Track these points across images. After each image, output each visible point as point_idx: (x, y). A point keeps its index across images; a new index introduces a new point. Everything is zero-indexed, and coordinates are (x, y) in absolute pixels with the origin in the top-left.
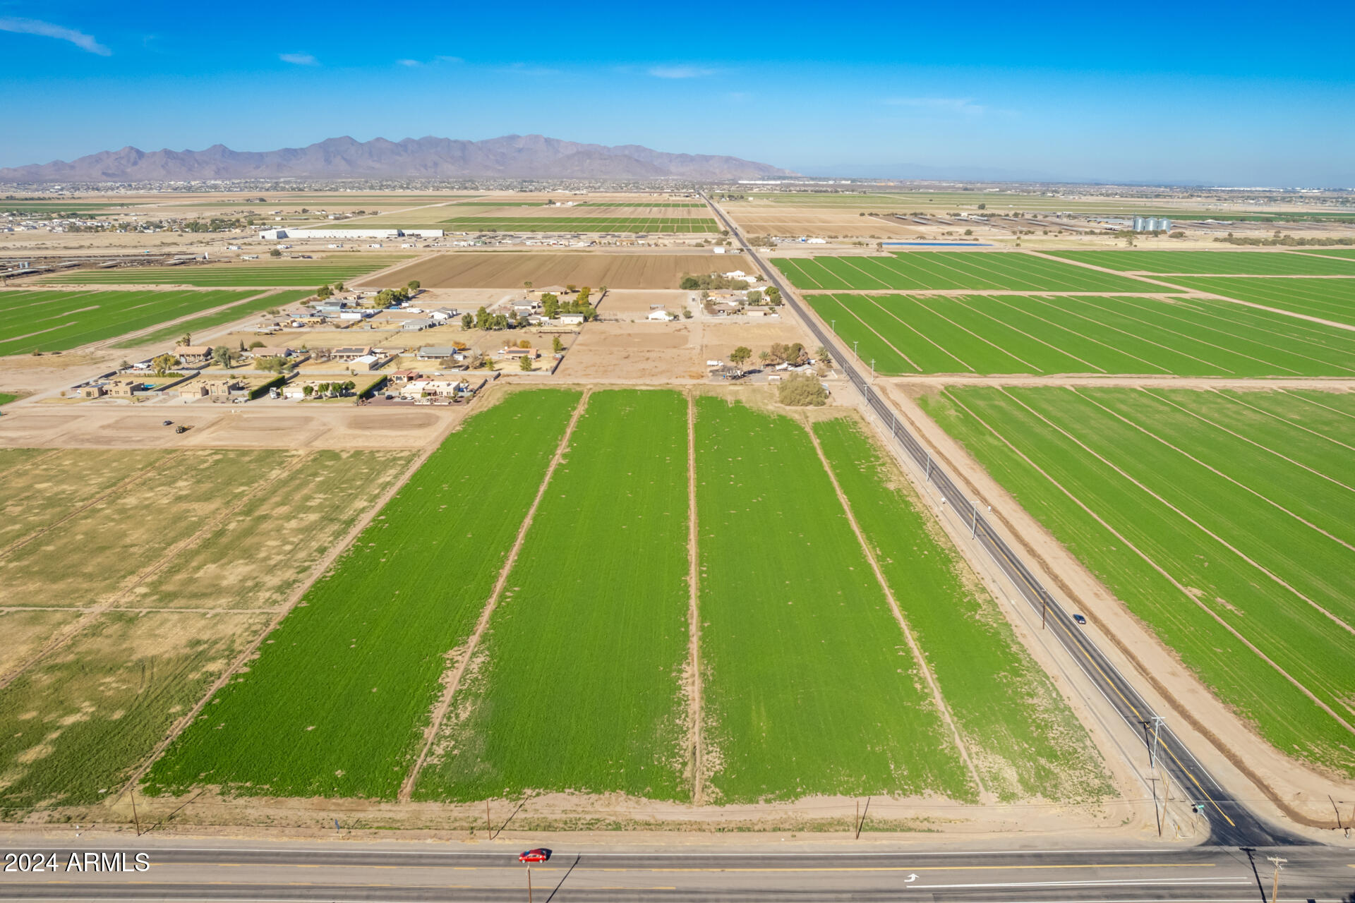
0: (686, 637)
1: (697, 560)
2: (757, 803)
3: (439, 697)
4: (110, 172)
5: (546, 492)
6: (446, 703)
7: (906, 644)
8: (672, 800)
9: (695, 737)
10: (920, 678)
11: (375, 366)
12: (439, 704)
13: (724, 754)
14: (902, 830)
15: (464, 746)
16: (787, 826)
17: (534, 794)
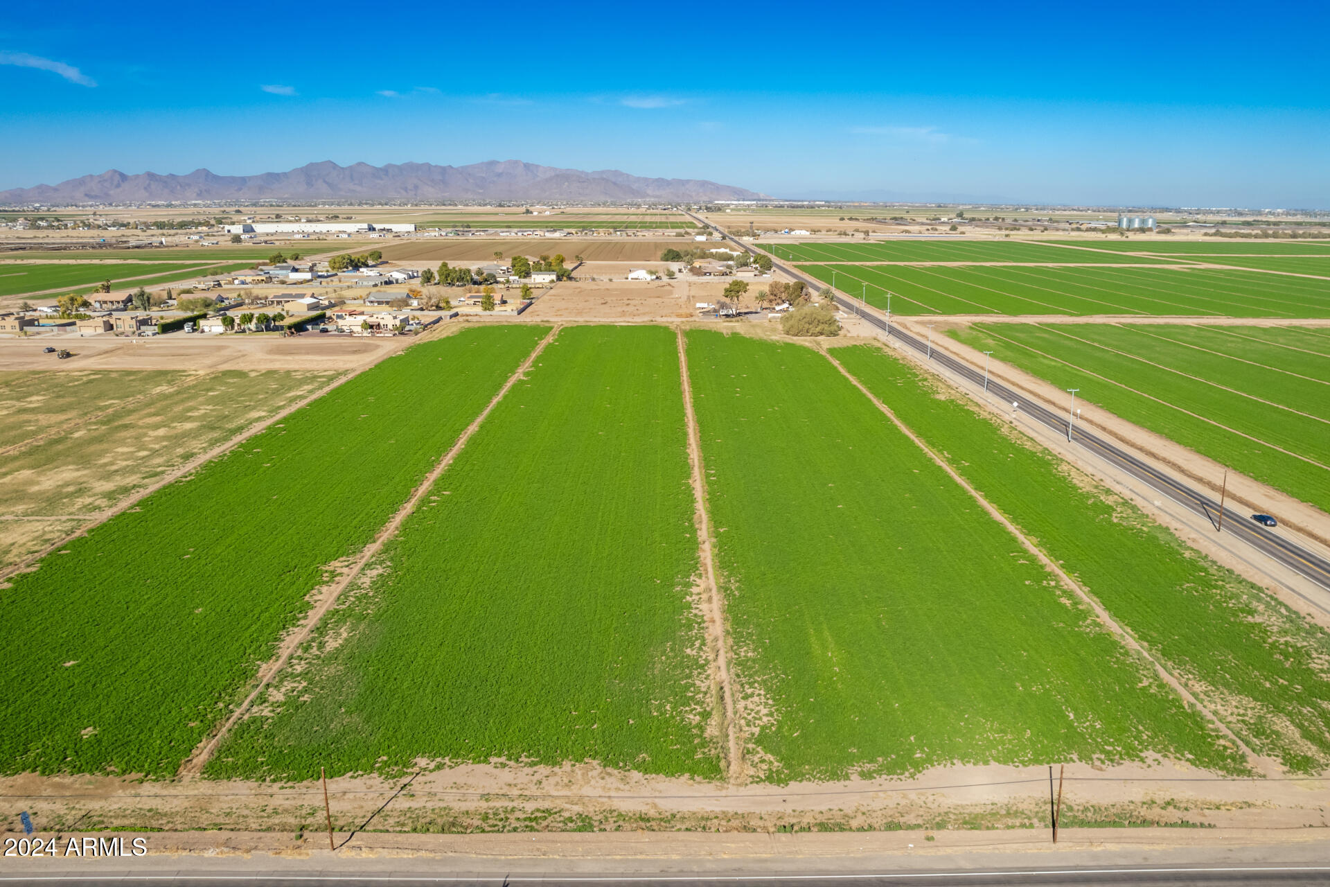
0: (694, 545)
1: (700, 463)
2: (847, 777)
3: (298, 620)
4: (93, 194)
5: (499, 403)
6: (308, 628)
7: (1025, 551)
8: (687, 775)
9: (720, 672)
10: (1064, 592)
11: (311, 307)
12: (296, 630)
13: (774, 700)
14: (1132, 824)
15: (322, 688)
16: (911, 819)
17: (432, 766)
